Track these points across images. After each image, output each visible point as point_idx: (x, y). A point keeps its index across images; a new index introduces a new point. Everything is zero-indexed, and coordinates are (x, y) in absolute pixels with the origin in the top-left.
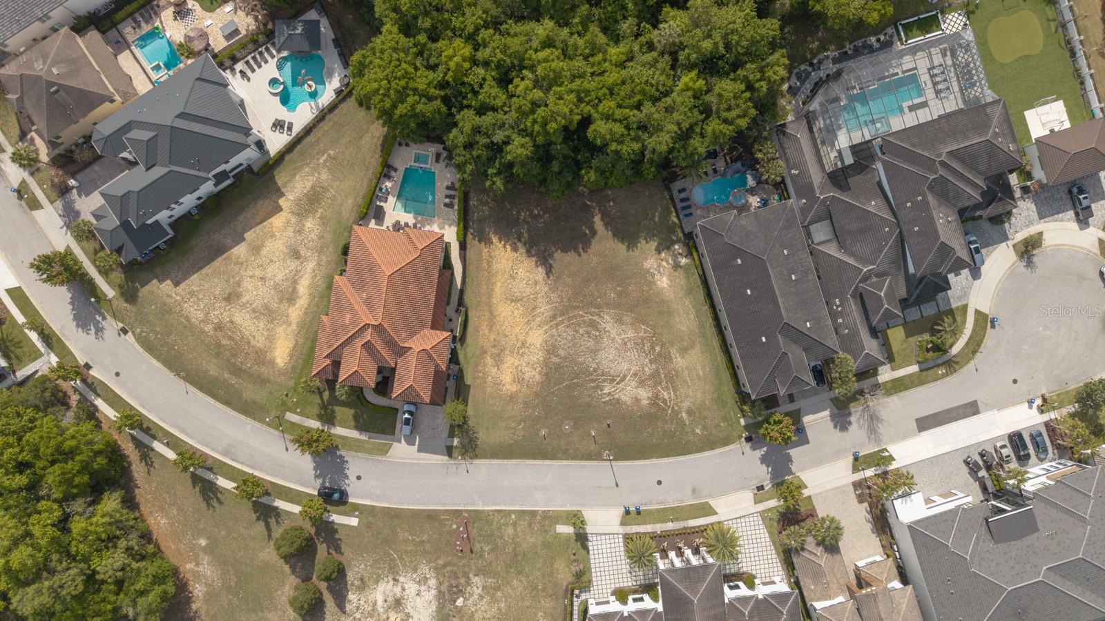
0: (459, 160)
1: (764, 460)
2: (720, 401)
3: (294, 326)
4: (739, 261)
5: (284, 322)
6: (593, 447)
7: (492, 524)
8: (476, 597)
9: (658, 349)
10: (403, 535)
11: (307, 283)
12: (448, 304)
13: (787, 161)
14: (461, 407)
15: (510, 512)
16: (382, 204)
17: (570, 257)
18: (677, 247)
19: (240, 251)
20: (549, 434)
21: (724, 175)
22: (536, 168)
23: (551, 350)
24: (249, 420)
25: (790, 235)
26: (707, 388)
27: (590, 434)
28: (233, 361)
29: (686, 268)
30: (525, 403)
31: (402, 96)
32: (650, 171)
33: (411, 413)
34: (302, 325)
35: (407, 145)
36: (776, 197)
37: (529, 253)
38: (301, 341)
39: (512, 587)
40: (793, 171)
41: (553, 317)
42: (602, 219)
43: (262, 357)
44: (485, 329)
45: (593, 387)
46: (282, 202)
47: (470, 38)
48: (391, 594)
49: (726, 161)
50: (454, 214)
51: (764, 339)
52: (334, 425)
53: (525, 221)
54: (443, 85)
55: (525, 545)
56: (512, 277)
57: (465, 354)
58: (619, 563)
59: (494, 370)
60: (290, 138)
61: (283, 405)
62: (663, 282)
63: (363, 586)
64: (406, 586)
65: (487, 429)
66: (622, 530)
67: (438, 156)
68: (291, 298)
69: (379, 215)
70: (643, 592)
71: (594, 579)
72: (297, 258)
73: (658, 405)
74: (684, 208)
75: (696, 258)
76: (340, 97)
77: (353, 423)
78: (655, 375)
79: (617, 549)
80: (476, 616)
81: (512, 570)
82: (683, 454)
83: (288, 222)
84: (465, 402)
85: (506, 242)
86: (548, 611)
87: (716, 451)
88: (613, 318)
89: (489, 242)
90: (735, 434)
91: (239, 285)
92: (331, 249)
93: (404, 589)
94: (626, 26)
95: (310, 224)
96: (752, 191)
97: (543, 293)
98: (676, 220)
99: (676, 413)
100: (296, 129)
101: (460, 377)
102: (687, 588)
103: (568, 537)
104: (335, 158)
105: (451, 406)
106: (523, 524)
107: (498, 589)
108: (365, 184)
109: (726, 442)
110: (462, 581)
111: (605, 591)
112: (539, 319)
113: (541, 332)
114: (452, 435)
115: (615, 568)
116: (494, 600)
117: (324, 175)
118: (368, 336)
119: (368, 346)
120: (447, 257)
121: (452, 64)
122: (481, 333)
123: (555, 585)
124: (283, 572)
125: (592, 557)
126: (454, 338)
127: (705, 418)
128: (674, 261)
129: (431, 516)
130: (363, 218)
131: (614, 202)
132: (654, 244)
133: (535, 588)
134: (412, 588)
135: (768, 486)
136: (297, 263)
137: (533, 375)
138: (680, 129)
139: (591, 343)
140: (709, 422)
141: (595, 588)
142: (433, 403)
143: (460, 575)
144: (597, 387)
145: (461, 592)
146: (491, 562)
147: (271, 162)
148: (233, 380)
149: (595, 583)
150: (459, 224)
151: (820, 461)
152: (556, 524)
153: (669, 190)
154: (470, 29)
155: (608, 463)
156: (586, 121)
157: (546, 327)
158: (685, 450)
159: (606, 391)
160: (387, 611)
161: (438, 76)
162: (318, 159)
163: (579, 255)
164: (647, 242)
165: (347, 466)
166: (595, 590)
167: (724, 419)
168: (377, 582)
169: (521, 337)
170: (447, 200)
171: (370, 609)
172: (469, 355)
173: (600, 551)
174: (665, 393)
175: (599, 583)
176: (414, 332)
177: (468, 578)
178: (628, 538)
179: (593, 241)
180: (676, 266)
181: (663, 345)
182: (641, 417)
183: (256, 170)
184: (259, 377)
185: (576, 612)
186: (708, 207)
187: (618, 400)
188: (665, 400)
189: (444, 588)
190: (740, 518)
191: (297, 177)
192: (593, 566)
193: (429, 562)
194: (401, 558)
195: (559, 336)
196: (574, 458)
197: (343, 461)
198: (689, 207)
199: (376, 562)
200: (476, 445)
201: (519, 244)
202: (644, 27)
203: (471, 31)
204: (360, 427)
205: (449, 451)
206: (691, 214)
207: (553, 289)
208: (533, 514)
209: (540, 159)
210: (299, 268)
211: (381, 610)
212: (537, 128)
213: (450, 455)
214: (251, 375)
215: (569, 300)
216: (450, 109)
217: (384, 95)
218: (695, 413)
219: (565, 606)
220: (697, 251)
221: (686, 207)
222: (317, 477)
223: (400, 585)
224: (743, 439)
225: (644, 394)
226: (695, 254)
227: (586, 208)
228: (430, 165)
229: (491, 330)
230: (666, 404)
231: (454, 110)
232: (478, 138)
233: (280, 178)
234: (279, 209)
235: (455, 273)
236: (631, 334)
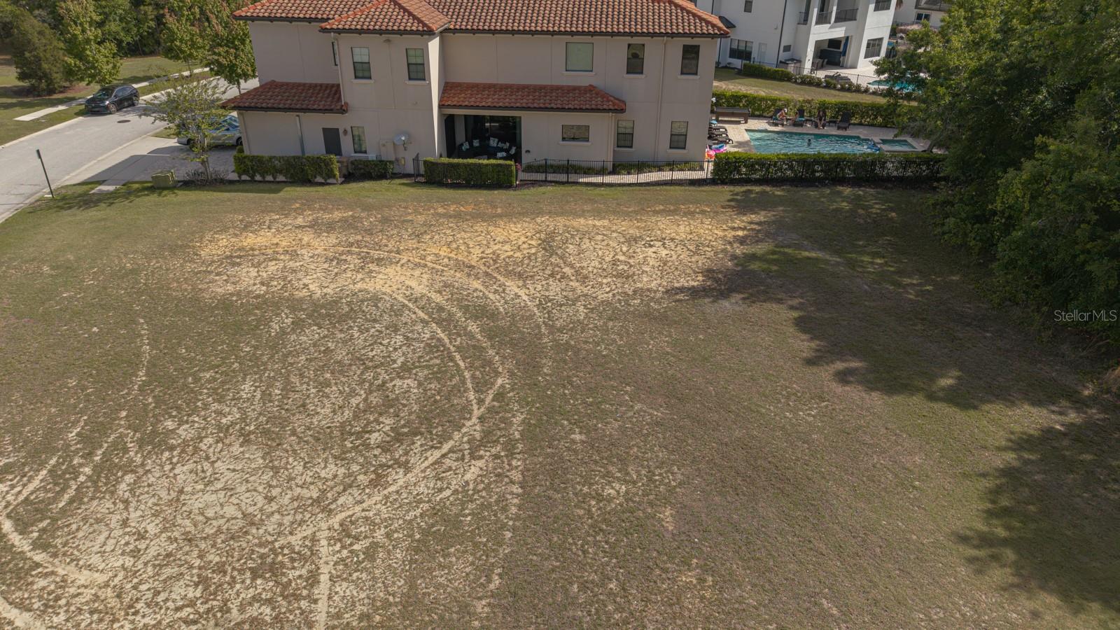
44: (447, 209)
112: (475, 285)
113: (421, 290)
122: (438, 205)
139: (324, 416)
169: (405, 257)
229: (443, 216)
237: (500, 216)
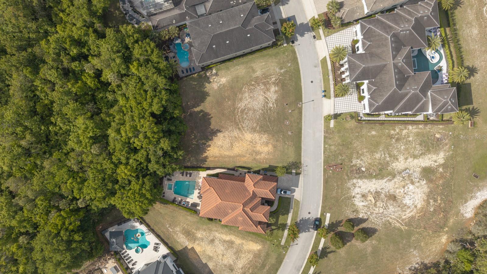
0: (170, 171)
1: (302, 35)
2: (276, 55)
3: (244, 242)
4: (214, 46)
5: (242, 246)
6: (296, 111)
7: (330, 155)
8: (361, 162)
9: (253, 83)
10: (334, 194)
11: (225, 236)
12: (233, 175)
13: (169, 25)
14: (279, 169)
15: (324, 147)
16: (190, 204)
17: (213, 121)
18: (208, 74)
19: (211, 265)
20: (290, 130)
21: (176, 53)
22: (174, 137)
23: (253, 130)
24: (284, 261)
25: (202, 24)
26: (270, 61)
27: (291, 112)
28: (259, 268)
29: (217, 70)
30: (277, 141)
31: (143, 195)
32: (174, 86)
33: (281, 191)
34: (243, 238)
35: (164, 193)
36: (185, 30)
37: (212, 139)
38: (250, 238)
39: (357, 147)
40: (174, 22)
41: (239, 129)
42: (196, 107)
43: (257, 255)
44: (245, 159)
45: (270, 111)
46: (189, 247)
47: (116, 166)
48: (360, 199)
49: (169, 52)
50: (194, 173)
51: (249, 35)
52: (286, 224)
53: (197, 142)
54: (137, 177)
55: (339, 141)
56: (222, 147)
57: (256, 167)
58: (347, 100)
59: (263, 155)
60: (161, 244)
61: (278, 246)
62: (223, 80)
63: (356, 211)
64: (356, 192)
65: (288, 158)
66: (332, 98)
67: (169, 180)
68: (231, 243)
69: (195, 205)
70: (360, 89)
71: (354, 111)
72: (214, 240)
73: (278, 83)
74: (191, 71)
75: (213, 66)
76: (143, 222)
77: (286, 216)
78: (265, 84)
79: (341, 100)
80: (369, 162)
81: (350, 146)
82: (299, 72)
83: (198, 244)
84: (276, 167)
85: (206, 150)
86: (368, 131)
87: (298, 57)
88: (240, 103)
89: (206, 157)
90: (291, 48)
91: (225, 266)
92: (210, 226)
93: (358, 193)
94: (110, 97)
95: (199, 235)
96: (183, 41)
97: (229, 134)
98: (196, 75)
99: (281, 75)
100: (158, 241)
101: (265, 170)
102: (358, 70)
103: (336, 122)
104: (170, 224)
105: (278, 173)
106: (330, 142)
107: (358, 153)
108: (182, 211)
109: (294, 52)
110: (354, 168)
111: (359, 106)
112: (240, 135)
113: (246, 134)
114: (291, 173)
115: (349, 101)
116: (362, 154)
117: (178, 229)
118: (248, 209)
119: (252, 210)
120: (213, 175)
121: (128, 173)
122: (246, 160)
123: (356, 128)
124: (350, 246)
125: (344, 112)
126: (248, 172)
127: (283, 62)
128: (214, 75)
129: (326, 182)
130: (196, 212)
131: (188, 102)
132: (207, 85)
133: (357, 136)
134: (357, 190)
135: (313, 34)
136: (216, 240)
137: (265, 138)
138: (156, 73)
139: (251, 112)
140: (285, 60)
141: (358, 110)
142: (277, 181)
143: (352, 169)
144: (270, 109)
145: (359, 169)
146: (346, 156)
147: (172, 252)
148: (267, 268)
149: (356, 110)
150: (199, 170)
151: (303, 11)
152: (330, 127)
153: (183, 77)
154: (112, 166)
155: (303, 105)
156: (153, 115)
157: (244, 132)
158: (297, 71)
159: (272, 106)
160: (367, 201)
161: (133, 180)
162: (171, 232)
163: (212, 117)
164: (206, 87)
165: (304, 218)
166: (359, 110)
167: (284, 53)
168: (354, 205)
169: (248, 143)
170: (188, 176)
171: (366, 208)
172: (256, 166)
173: (342, 108)
174: (273, 79)
175: (356, 108)
176: (246, 190)
177: (353, 166)
178: (336, 96)
179: (205, 111)
180: (216, 74)
181: (252, 81)
182: (283, 90)
183: (175, 259)
184: (266, 256)
185: (368, 119)
186: (190, 60)
187: (276, 100)
188: (276, 79)
189: (357, 176)
190: (327, 46)
191: (179, 241)
192: (348, 111)
193: (346, 182)
194: (344, 195)
195: (247, 126)
196: (301, 119)
197: (302, 220)
198: (190, 69)
199: (346, 206)
200: (295, 162)
201: (207, 144)
202: (110, 89)
203: (113, 165)
204: (287, 212)
205: (298, 174)
206: (193, 68)
207: (227, 129)
208: (325, 137)
209: (170, 135)
210: (218, 239)
211: (367, 203)
212: (156, 136)
213: (299, 174)
214: (265, 260)
215: (232, 122)
216: (148, 175)
217: (142, 203)
218: (281, 66)
219: (365, 123)
220: (209, 65)
221: (190, 70)
222: (309, 231)
223: (356, 195)
224: (293, 45)
225: (273, 89)
226: (211, 66)
227: (191, 115)
228: (173, 183)
229: (245, 156)
230: (278, 79)
231: (148, 173)
232: (161, 162)
233: (179, 248)
234: (193, 249)
235: (220, 172)
236: (247, 95)
237: (238, 156)
